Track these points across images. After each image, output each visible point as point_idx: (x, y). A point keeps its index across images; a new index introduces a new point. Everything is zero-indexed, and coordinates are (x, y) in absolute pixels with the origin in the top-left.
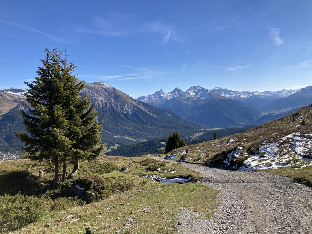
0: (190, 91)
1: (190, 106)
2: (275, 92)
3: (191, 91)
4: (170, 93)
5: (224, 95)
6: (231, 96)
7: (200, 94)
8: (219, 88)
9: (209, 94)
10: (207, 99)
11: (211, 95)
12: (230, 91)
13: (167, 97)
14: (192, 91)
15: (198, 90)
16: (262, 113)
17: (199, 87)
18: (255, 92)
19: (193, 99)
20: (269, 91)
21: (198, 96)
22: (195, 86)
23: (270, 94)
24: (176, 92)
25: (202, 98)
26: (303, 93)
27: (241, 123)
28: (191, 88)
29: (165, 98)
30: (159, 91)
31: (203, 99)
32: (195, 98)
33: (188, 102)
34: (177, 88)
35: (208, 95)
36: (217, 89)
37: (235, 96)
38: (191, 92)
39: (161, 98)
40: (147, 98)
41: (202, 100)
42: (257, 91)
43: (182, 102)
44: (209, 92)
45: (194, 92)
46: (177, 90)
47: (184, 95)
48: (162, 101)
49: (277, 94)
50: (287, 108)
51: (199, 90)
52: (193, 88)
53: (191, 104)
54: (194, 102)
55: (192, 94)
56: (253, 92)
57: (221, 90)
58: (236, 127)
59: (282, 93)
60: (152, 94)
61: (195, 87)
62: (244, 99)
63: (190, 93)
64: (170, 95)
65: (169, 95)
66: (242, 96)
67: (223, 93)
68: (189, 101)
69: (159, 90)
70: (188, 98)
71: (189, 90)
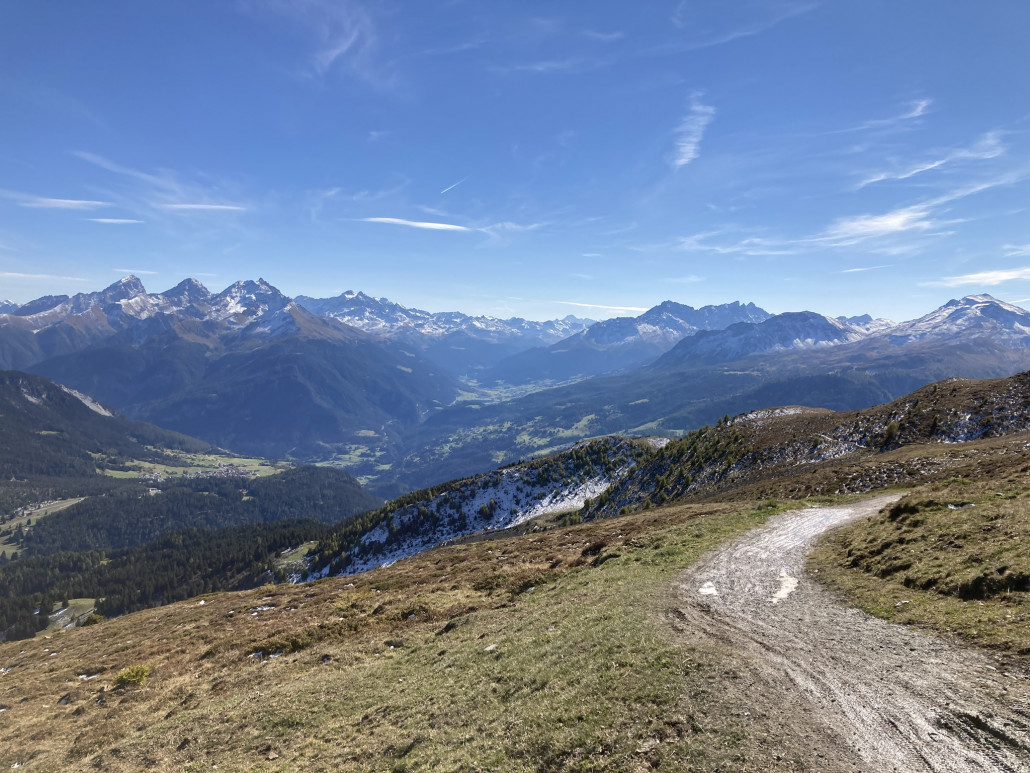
0: (228, 299)
1: (208, 354)
2: (537, 323)
3: (233, 298)
4: (155, 295)
5: (372, 319)
6: (392, 326)
7: (260, 313)
8: (360, 293)
9: (289, 315)
10: (277, 333)
11: (293, 322)
12: (395, 308)
13: (142, 310)
14: (238, 299)
15: (259, 295)
16: (460, 395)
17: (263, 287)
18: (477, 319)
19: (229, 329)
20: (522, 320)
21: (251, 319)
22: (252, 282)
23: (521, 328)
24: (183, 294)
25: (260, 329)
26: (593, 340)
27: (364, 433)
28: (233, 286)
29: (132, 313)
30: (124, 285)
31: (262, 333)
32: (237, 327)
33: (208, 337)
34: (189, 280)
35: (285, 319)
36: (351, 296)
37: (406, 328)
38: (232, 303)
39: (116, 312)
40: (69, 307)
41: (261, 336)
42: (483, 317)
43: (180, 335)
44: (288, 308)
45: (244, 301)
46: (189, 287)
47: (201, 309)
48: (113, 323)
49: (541, 331)
50: (541, 382)
51: (263, 299)
52: (244, 287)
53: (216, 349)
54: (228, 340)
55: (235, 307)
56: (471, 318)
57: (361, 304)
58: (341, 445)
59: (555, 329)
60: (93, 293)
61: (250, 286)
62: (431, 338)
63: (226, 305)
64: (157, 305)
65: (151, 301)
66: (427, 330)
67: (368, 314)
68: (210, 334)
69: (124, 280)
70: (211, 326)
71: (227, 292)
